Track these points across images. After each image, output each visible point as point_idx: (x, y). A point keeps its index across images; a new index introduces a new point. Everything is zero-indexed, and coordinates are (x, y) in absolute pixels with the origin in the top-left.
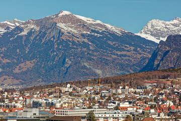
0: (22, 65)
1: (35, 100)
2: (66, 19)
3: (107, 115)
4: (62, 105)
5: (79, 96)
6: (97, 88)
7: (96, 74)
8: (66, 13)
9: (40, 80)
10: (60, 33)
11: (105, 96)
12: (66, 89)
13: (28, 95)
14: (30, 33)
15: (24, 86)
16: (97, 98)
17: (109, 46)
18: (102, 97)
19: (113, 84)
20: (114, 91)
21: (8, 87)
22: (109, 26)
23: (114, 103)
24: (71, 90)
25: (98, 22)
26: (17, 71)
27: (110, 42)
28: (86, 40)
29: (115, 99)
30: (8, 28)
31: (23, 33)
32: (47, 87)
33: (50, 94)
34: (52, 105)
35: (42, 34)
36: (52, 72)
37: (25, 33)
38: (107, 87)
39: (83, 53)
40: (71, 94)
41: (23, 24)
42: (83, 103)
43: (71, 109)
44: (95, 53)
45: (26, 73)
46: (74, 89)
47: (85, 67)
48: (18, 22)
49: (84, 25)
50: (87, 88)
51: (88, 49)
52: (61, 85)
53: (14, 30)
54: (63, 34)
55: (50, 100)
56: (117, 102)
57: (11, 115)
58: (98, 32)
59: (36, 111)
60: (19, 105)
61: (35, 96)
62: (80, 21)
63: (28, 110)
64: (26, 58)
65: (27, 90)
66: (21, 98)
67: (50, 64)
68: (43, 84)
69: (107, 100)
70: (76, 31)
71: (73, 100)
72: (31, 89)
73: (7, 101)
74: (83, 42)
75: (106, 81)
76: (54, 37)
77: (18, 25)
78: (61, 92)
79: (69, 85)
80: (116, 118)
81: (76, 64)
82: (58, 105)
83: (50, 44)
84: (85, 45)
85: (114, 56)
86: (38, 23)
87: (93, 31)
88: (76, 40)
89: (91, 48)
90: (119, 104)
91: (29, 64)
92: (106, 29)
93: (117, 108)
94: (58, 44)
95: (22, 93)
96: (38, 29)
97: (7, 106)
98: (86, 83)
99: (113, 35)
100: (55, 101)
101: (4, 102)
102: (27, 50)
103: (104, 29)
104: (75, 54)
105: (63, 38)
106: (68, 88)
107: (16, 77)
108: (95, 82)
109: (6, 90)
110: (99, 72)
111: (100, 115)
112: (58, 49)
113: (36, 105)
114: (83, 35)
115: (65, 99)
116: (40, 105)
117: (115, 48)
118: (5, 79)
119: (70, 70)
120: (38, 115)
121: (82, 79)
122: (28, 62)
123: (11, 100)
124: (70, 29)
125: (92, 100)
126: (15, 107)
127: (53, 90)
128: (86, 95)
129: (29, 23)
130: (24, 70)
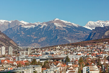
0: (41, 39)
1: (46, 52)
2: (57, 21)
3: (73, 57)
4: (56, 54)
5: (63, 50)
6: (69, 47)
7: (69, 42)
8: (57, 19)
9: (48, 44)
10: (55, 27)
11: (72, 50)
12: (58, 48)
13: (44, 50)
14: (44, 27)
15: (42, 47)
16: (69, 51)
17: (74, 31)
18: (71, 50)
19: (75, 46)
20: (76, 48)
21: (36, 47)
22: (73, 24)
23: (76, 53)
24: (59, 48)
25: (69, 22)
26: (39, 41)
27: (74, 30)
28: (65, 29)
29: (76, 51)
30: (36, 25)
31: (41, 27)
32: (51, 47)
33: (52, 49)
34: (52, 54)
35: (48, 27)
36: (52, 41)
37: (42, 27)
38: (73, 46)
39: (64, 34)
40: (59, 49)
41: (41, 24)
42: (64, 53)
43: (60, 55)
44: (68, 34)
45: (43, 42)
46: (61, 48)
47: (64, 39)
48: (40, 23)
49: (64, 24)
50: (66, 47)
51: (66, 32)
52: (56, 46)
53: (38, 26)
54: (56, 27)
55: (52, 52)
56: (77, 52)
57: (37, 57)
58: (69, 26)
59: (47, 56)
60: (40, 54)
61: (46, 50)
62: (62, 22)
63: (44, 55)
64: (43, 36)
65: (43, 48)
66: (41, 51)
67: (51, 38)
68: (49, 46)
69: (73, 51)
70: (61, 26)
71: (60, 51)
72: (45, 48)
73: (36, 52)
74: (64, 30)
75: (72, 44)
76: (53, 28)
77: (39, 24)
78: (56, 49)
79: (59, 46)
80: (76, 58)
81: (61, 38)
82: (55, 54)
83: (51, 31)
84: (64, 31)
85: (75, 35)
86: (47, 23)
87: (67, 26)
88: (61, 29)
89: (67, 32)
90: (77, 53)
91: (44, 39)
92: (72, 25)
93: (77, 54)
94: (55, 31)
95: (41, 49)
96: (47, 25)
97: (36, 54)
98: (65, 45)
99: (75, 27)
100: (54, 52)
101: (35, 53)
102: (43, 33)
103: (71, 25)
104: (61, 35)
105: (56, 28)
106: (58, 47)
107: (39, 43)
108: (68, 45)
109: (35, 48)
110: (70, 41)
111: (71, 57)
112: (55, 33)
113: (47, 54)
114: (64, 27)
115: (57, 51)
116: (48, 54)
117: (76, 32)
118: (35, 44)
119: (59, 40)
120: (47, 57)
121: (63, 44)
122: (43, 38)
123: (37, 52)
124: (59, 25)
125: (67, 52)
126: (39, 54)
127: (53, 48)
128: (65, 50)
129: (43, 23)
130: (42, 41)
